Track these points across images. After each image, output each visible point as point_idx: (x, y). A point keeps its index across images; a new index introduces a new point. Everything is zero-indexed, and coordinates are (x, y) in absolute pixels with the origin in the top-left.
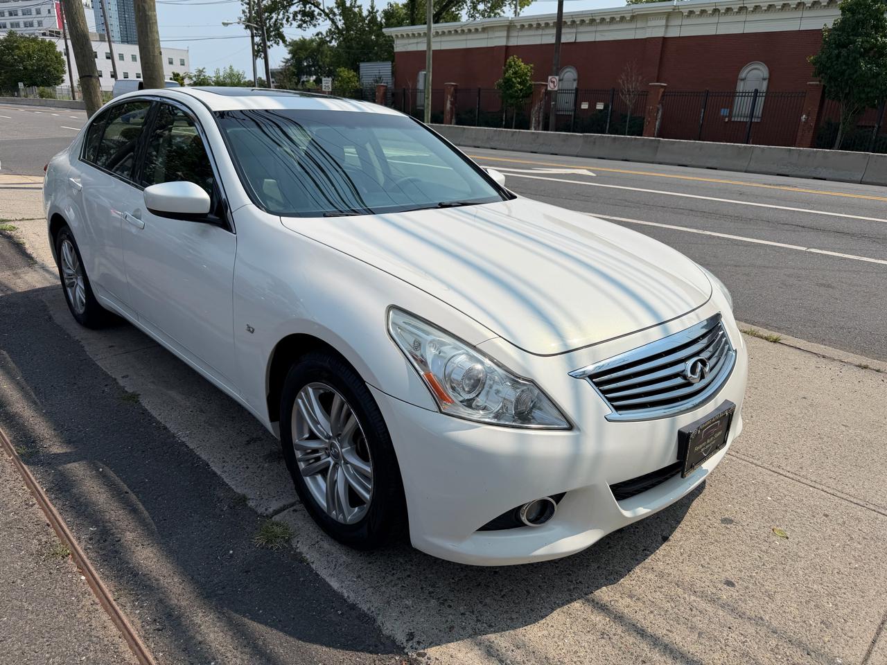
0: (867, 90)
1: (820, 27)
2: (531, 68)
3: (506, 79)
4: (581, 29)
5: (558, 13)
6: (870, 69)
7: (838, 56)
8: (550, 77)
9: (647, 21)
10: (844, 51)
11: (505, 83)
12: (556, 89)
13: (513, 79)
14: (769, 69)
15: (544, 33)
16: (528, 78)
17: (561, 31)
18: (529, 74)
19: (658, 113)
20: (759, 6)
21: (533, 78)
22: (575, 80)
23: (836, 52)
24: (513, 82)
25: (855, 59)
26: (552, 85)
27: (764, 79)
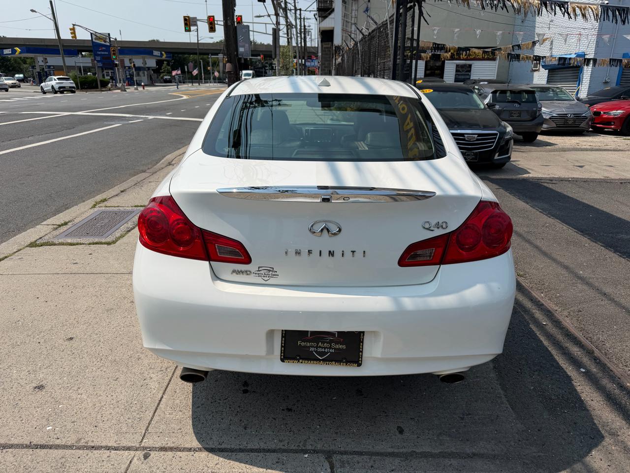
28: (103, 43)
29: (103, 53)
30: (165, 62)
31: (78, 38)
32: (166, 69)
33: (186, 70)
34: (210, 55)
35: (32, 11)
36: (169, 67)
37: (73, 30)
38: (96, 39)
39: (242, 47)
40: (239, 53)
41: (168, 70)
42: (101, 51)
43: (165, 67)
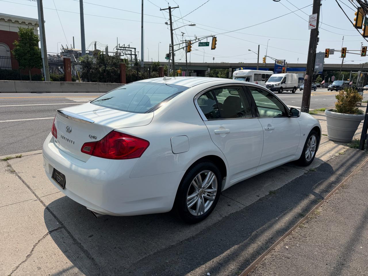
28: (281, 65)
29: (279, 70)
30: (319, 76)
31: (267, 62)
32: (319, 79)
33: (329, 80)
34: (351, 71)
35: (249, 50)
36: (321, 78)
37: (264, 59)
38: (277, 63)
39: (317, 65)
40: (315, 69)
41: (320, 80)
42: (278, 69)
43: (319, 78)
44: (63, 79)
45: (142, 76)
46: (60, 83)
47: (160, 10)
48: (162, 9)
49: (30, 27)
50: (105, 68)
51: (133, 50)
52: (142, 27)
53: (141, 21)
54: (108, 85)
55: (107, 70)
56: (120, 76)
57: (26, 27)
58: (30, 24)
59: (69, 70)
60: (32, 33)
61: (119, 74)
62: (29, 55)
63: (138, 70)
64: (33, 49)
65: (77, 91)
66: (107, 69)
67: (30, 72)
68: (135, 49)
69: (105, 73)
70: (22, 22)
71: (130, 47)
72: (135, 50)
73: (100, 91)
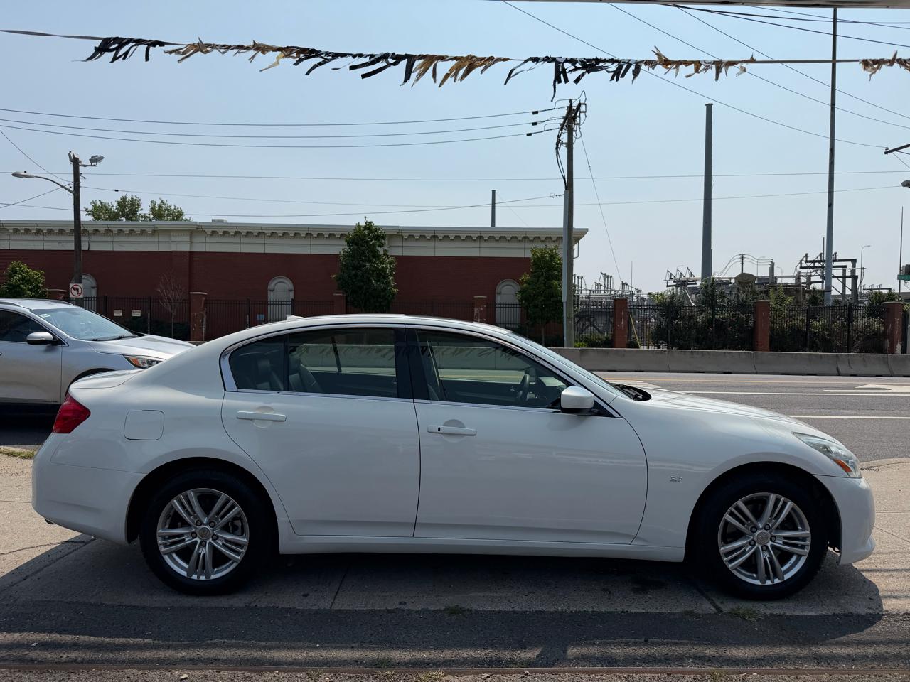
0: (380, 300)
1: (336, 252)
2: (41, 274)
3: (10, 285)
4: (94, 238)
5: (75, 221)
6: (380, 285)
7: (356, 275)
8: (71, 285)
9: (170, 236)
10: (360, 273)
11: (10, 289)
12: (81, 296)
13: (22, 286)
14: (293, 283)
15: (46, 239)
16: (40, 285)
17: (80, 239)
18: (41, 281)
19: (203, 319)
20: (299, 233)
21: (45, 284)
22: (93, 288)
23: (354, 272)
24: (21, 289)
25: (368, 279)
26: (75, 293)
27: (290, 291)
44: (609, 343)
45: (823, 329)
46: (580, 350)
47: (886, 153)
48: (890, 149)
49: (551, 245)
50: (714, 315)
51: (849, 265)
52: (830, 205)
53: (827, 190)
54: (695, 355)
55: (716, 320)
56: (752, 332)
57: (543, 246)
58: (549, 238)
59: (623, 323)
60: (552, 257)
61: (751, 327)
62: (543, 298)
63: (812, 315)
64: (550, 287)
65: (614, 369)
66: (717, 317)
67: (543, 330)
68: (854, 261)
69: (712, 327)
70: (535, 238)
71: (838, 258)
72: (854, 265)
73: (671, 369)
